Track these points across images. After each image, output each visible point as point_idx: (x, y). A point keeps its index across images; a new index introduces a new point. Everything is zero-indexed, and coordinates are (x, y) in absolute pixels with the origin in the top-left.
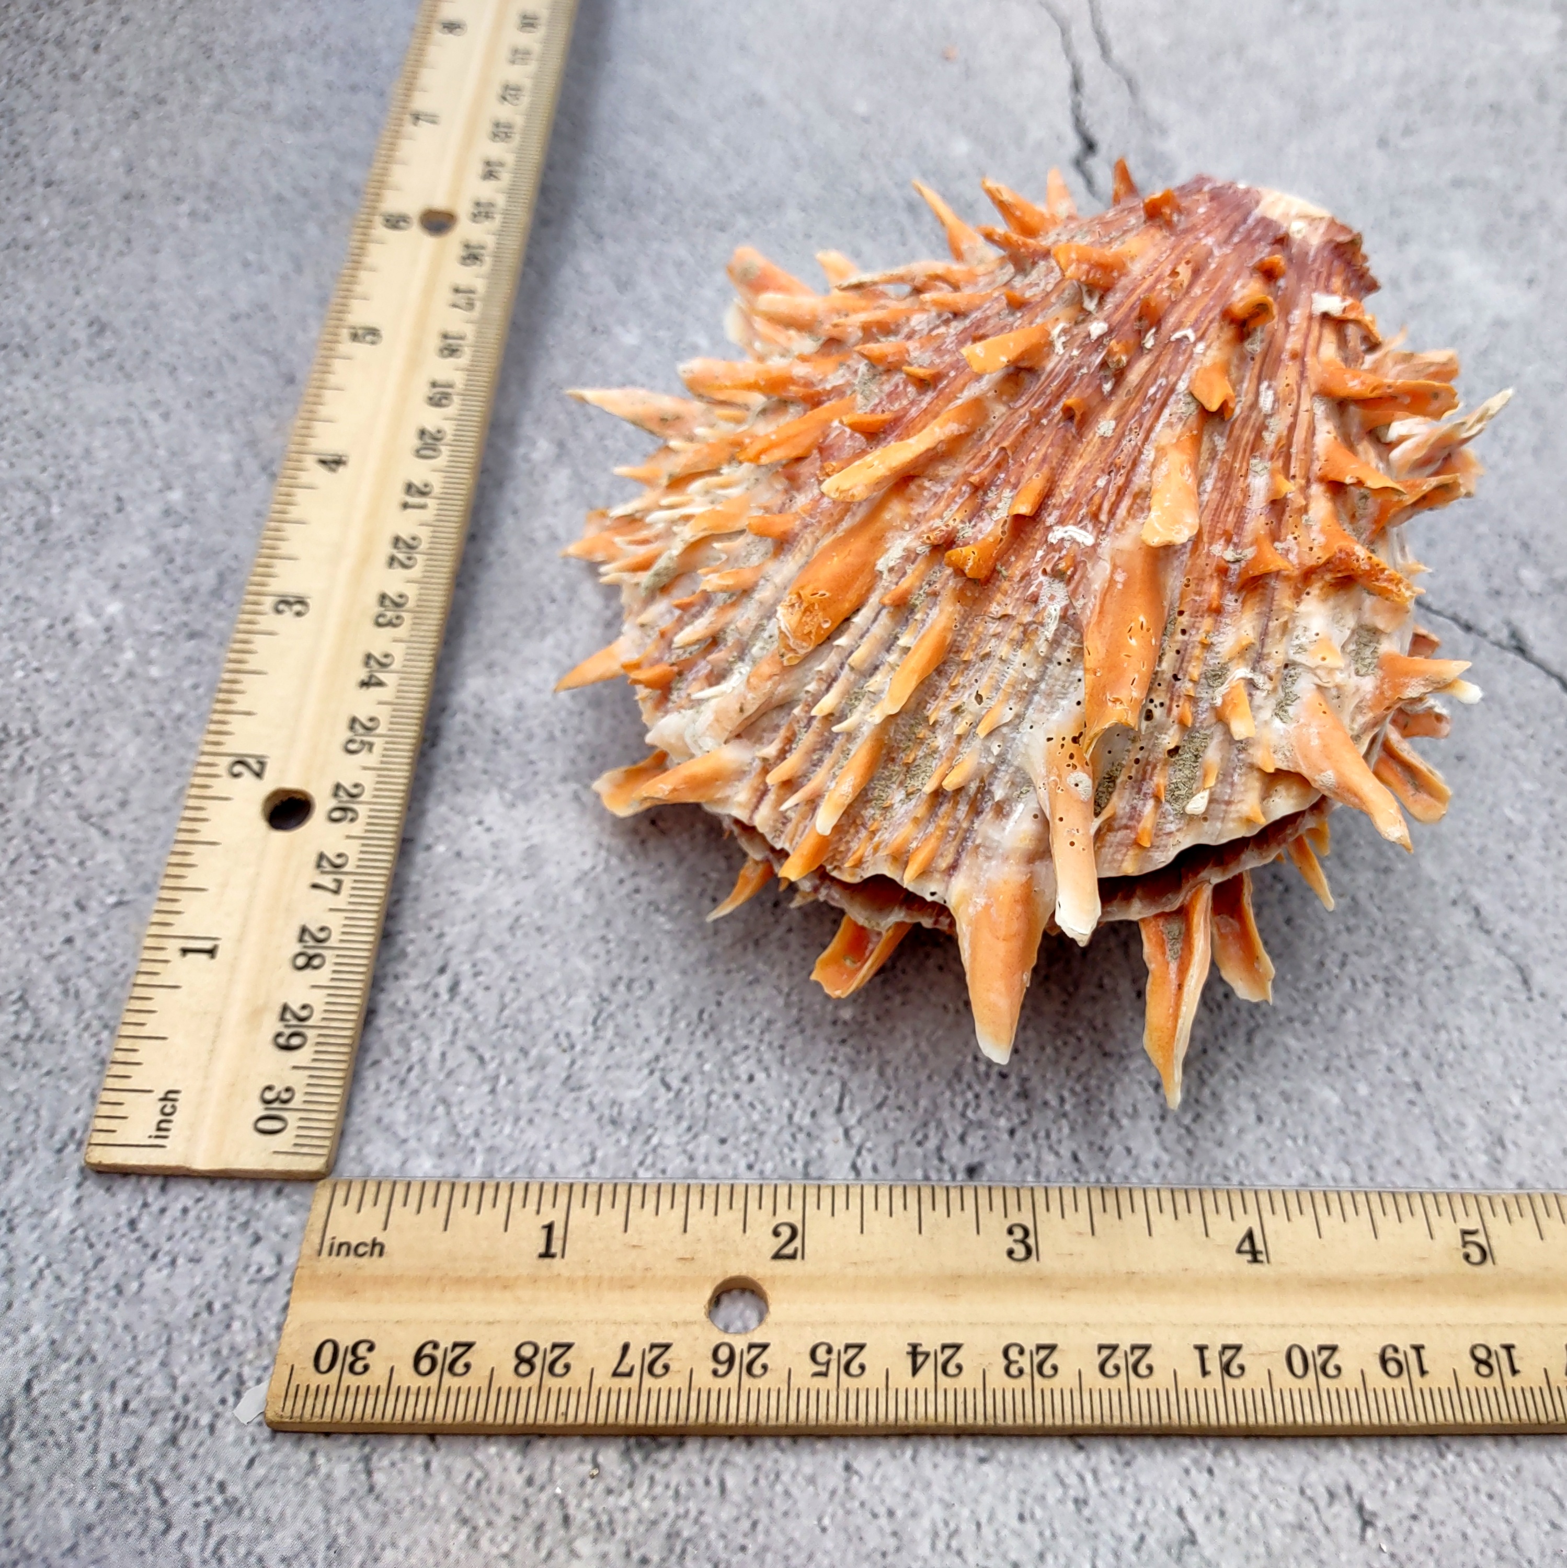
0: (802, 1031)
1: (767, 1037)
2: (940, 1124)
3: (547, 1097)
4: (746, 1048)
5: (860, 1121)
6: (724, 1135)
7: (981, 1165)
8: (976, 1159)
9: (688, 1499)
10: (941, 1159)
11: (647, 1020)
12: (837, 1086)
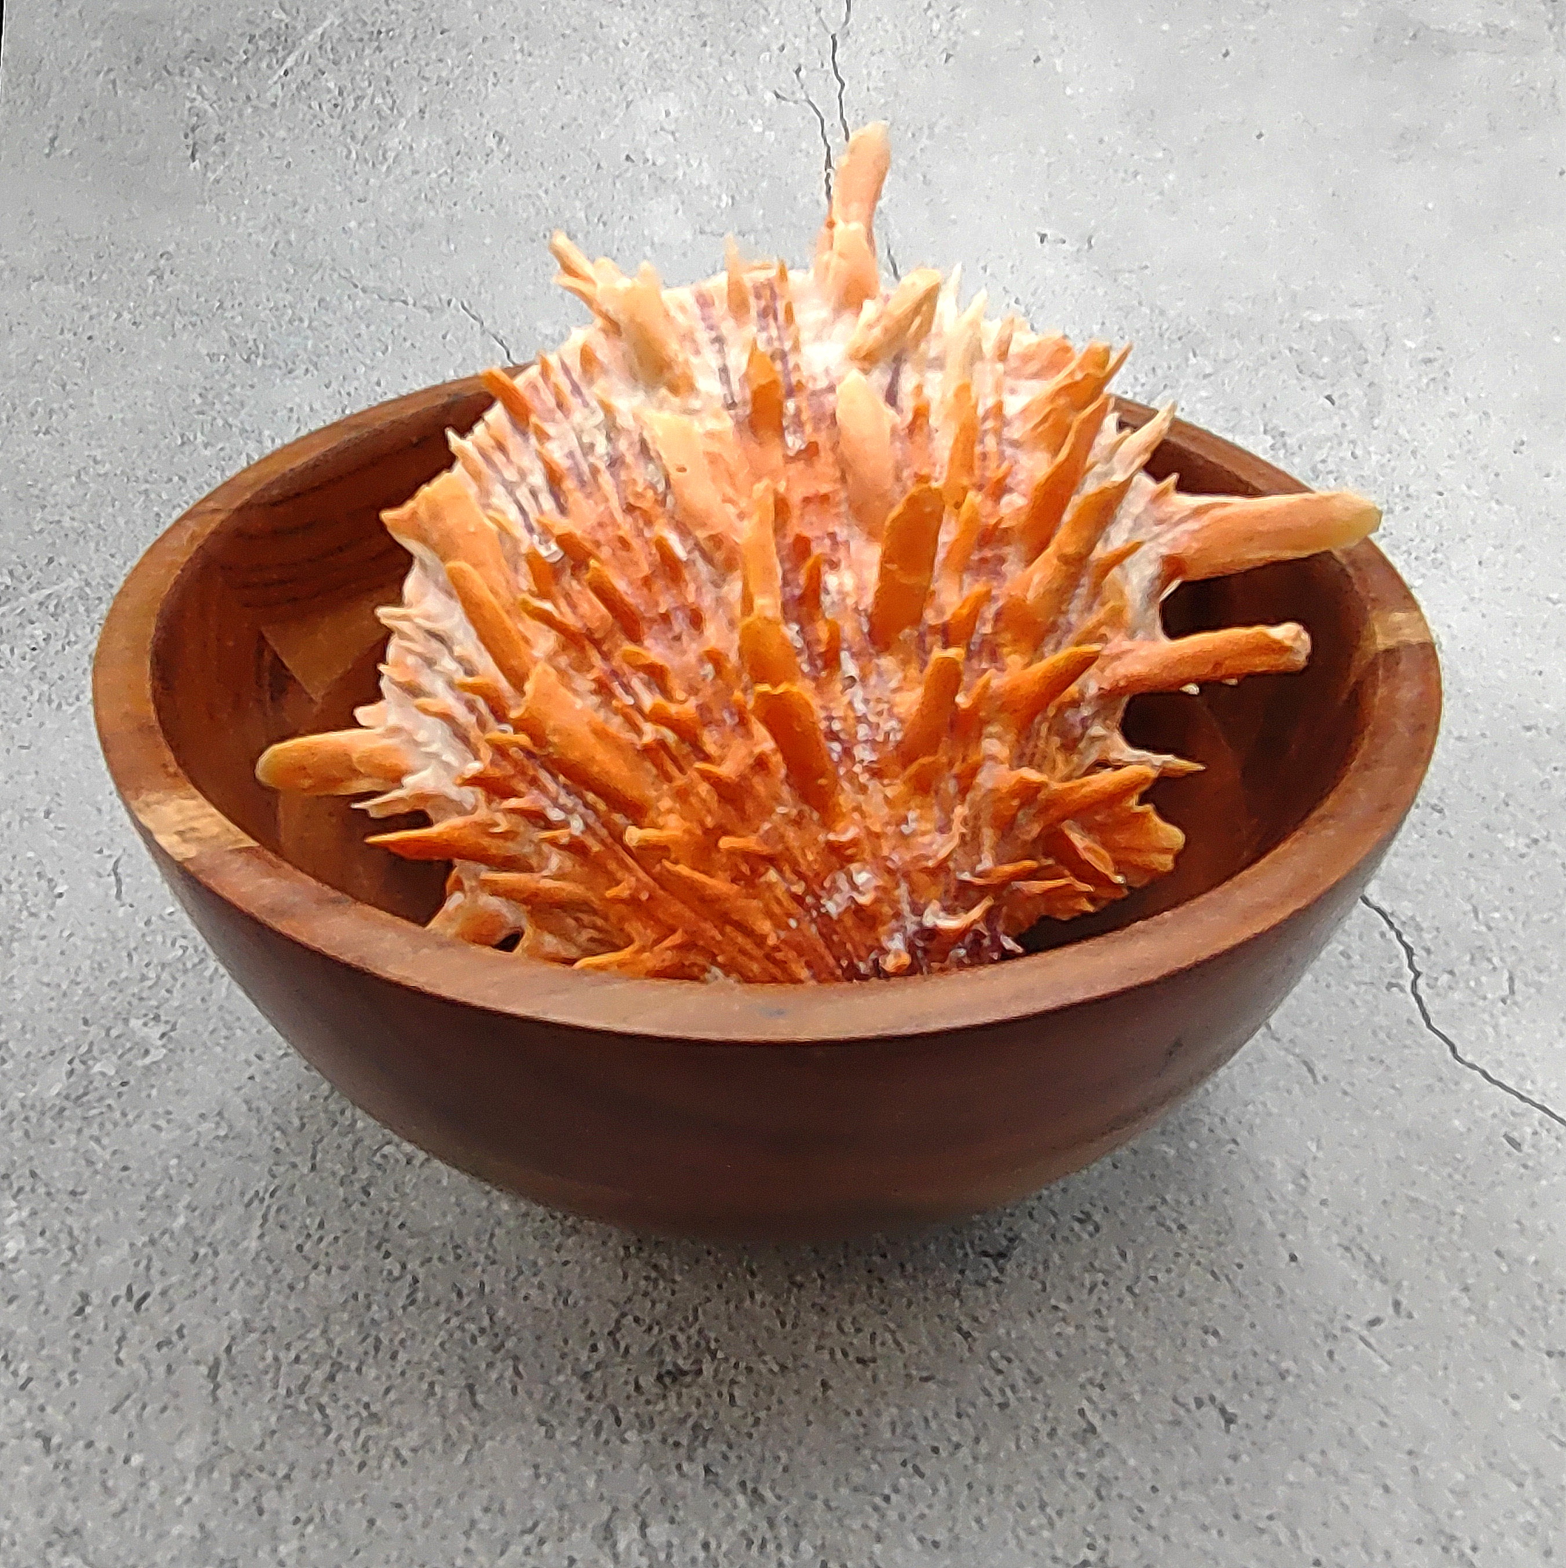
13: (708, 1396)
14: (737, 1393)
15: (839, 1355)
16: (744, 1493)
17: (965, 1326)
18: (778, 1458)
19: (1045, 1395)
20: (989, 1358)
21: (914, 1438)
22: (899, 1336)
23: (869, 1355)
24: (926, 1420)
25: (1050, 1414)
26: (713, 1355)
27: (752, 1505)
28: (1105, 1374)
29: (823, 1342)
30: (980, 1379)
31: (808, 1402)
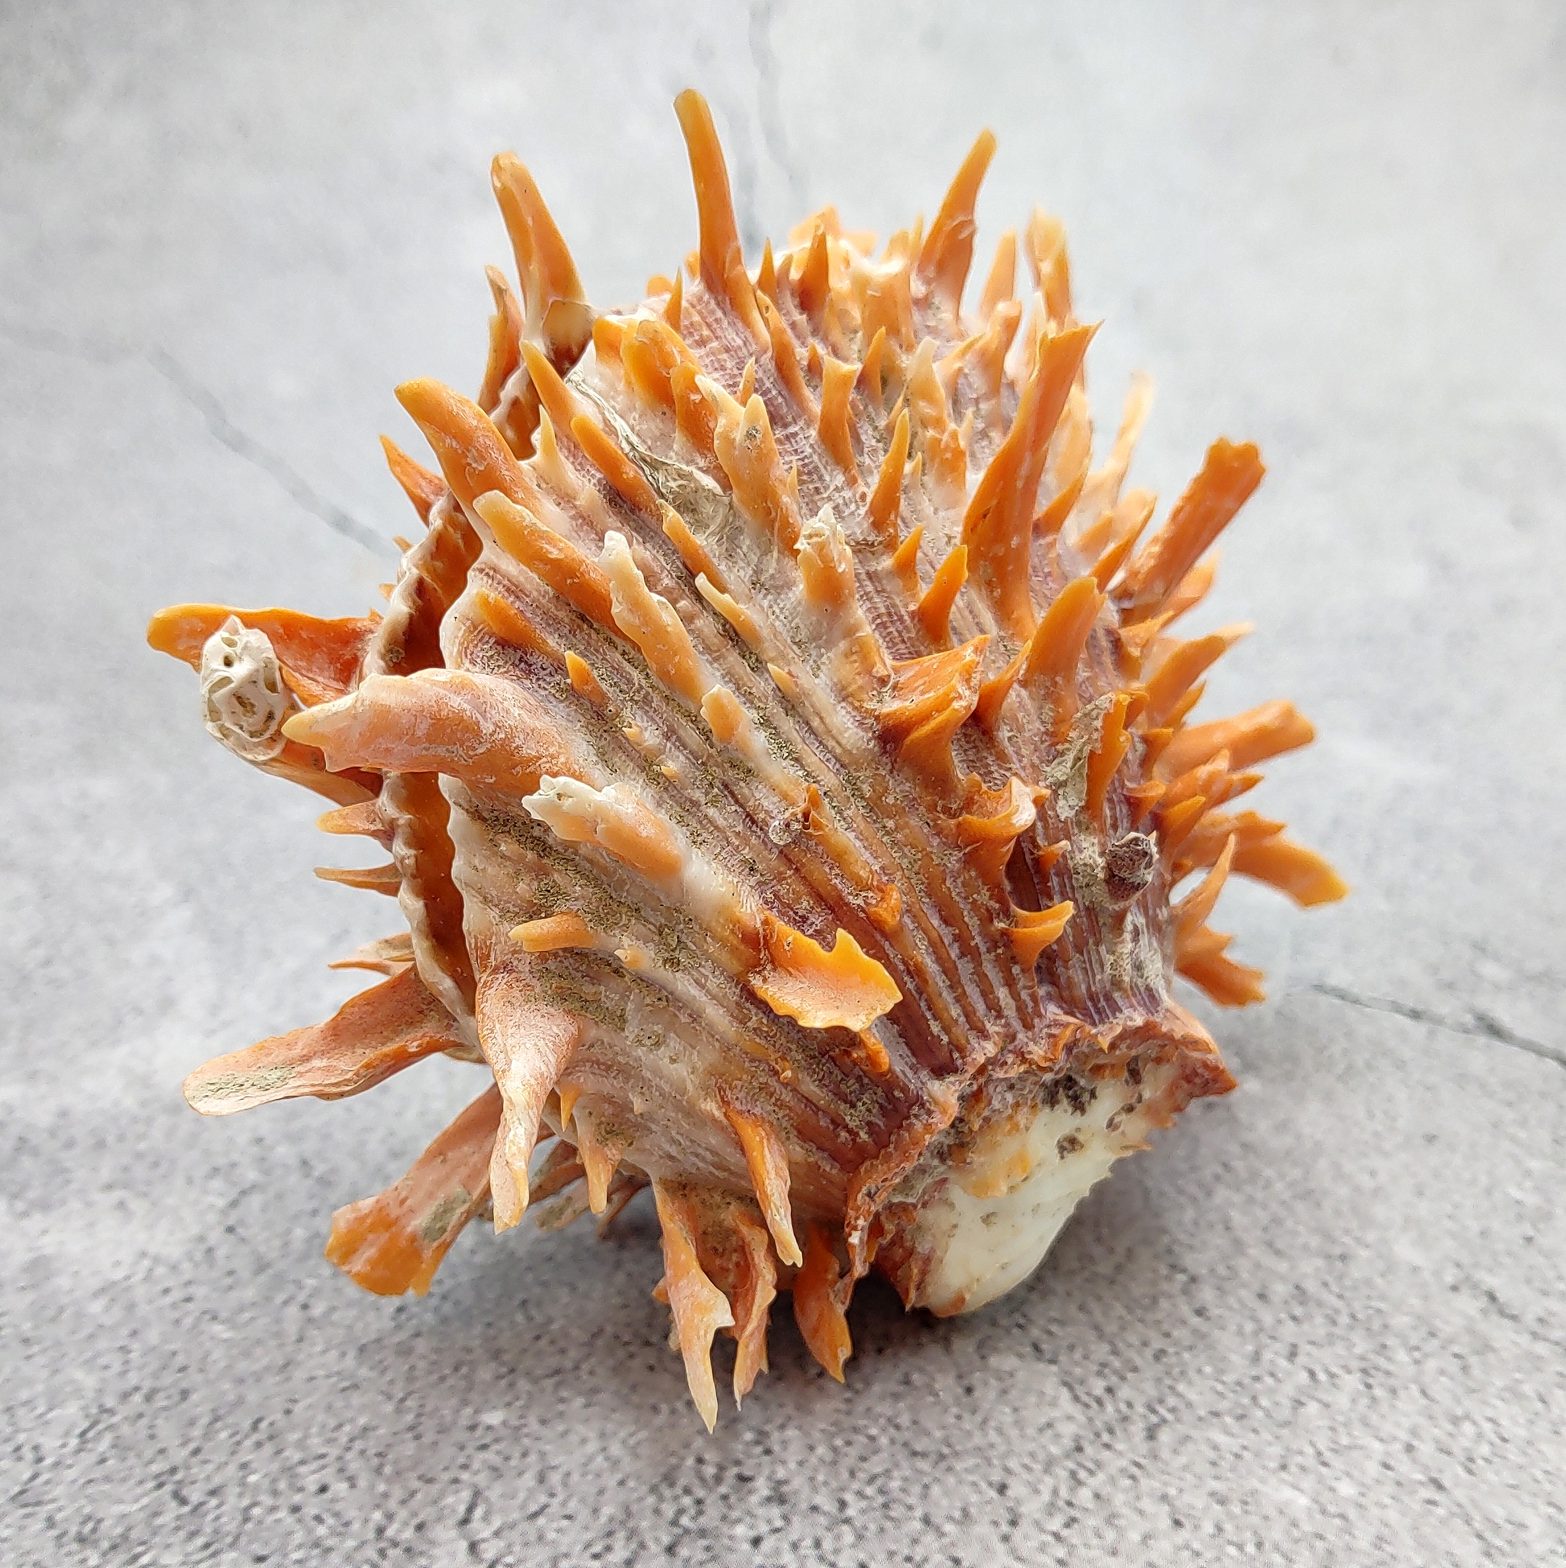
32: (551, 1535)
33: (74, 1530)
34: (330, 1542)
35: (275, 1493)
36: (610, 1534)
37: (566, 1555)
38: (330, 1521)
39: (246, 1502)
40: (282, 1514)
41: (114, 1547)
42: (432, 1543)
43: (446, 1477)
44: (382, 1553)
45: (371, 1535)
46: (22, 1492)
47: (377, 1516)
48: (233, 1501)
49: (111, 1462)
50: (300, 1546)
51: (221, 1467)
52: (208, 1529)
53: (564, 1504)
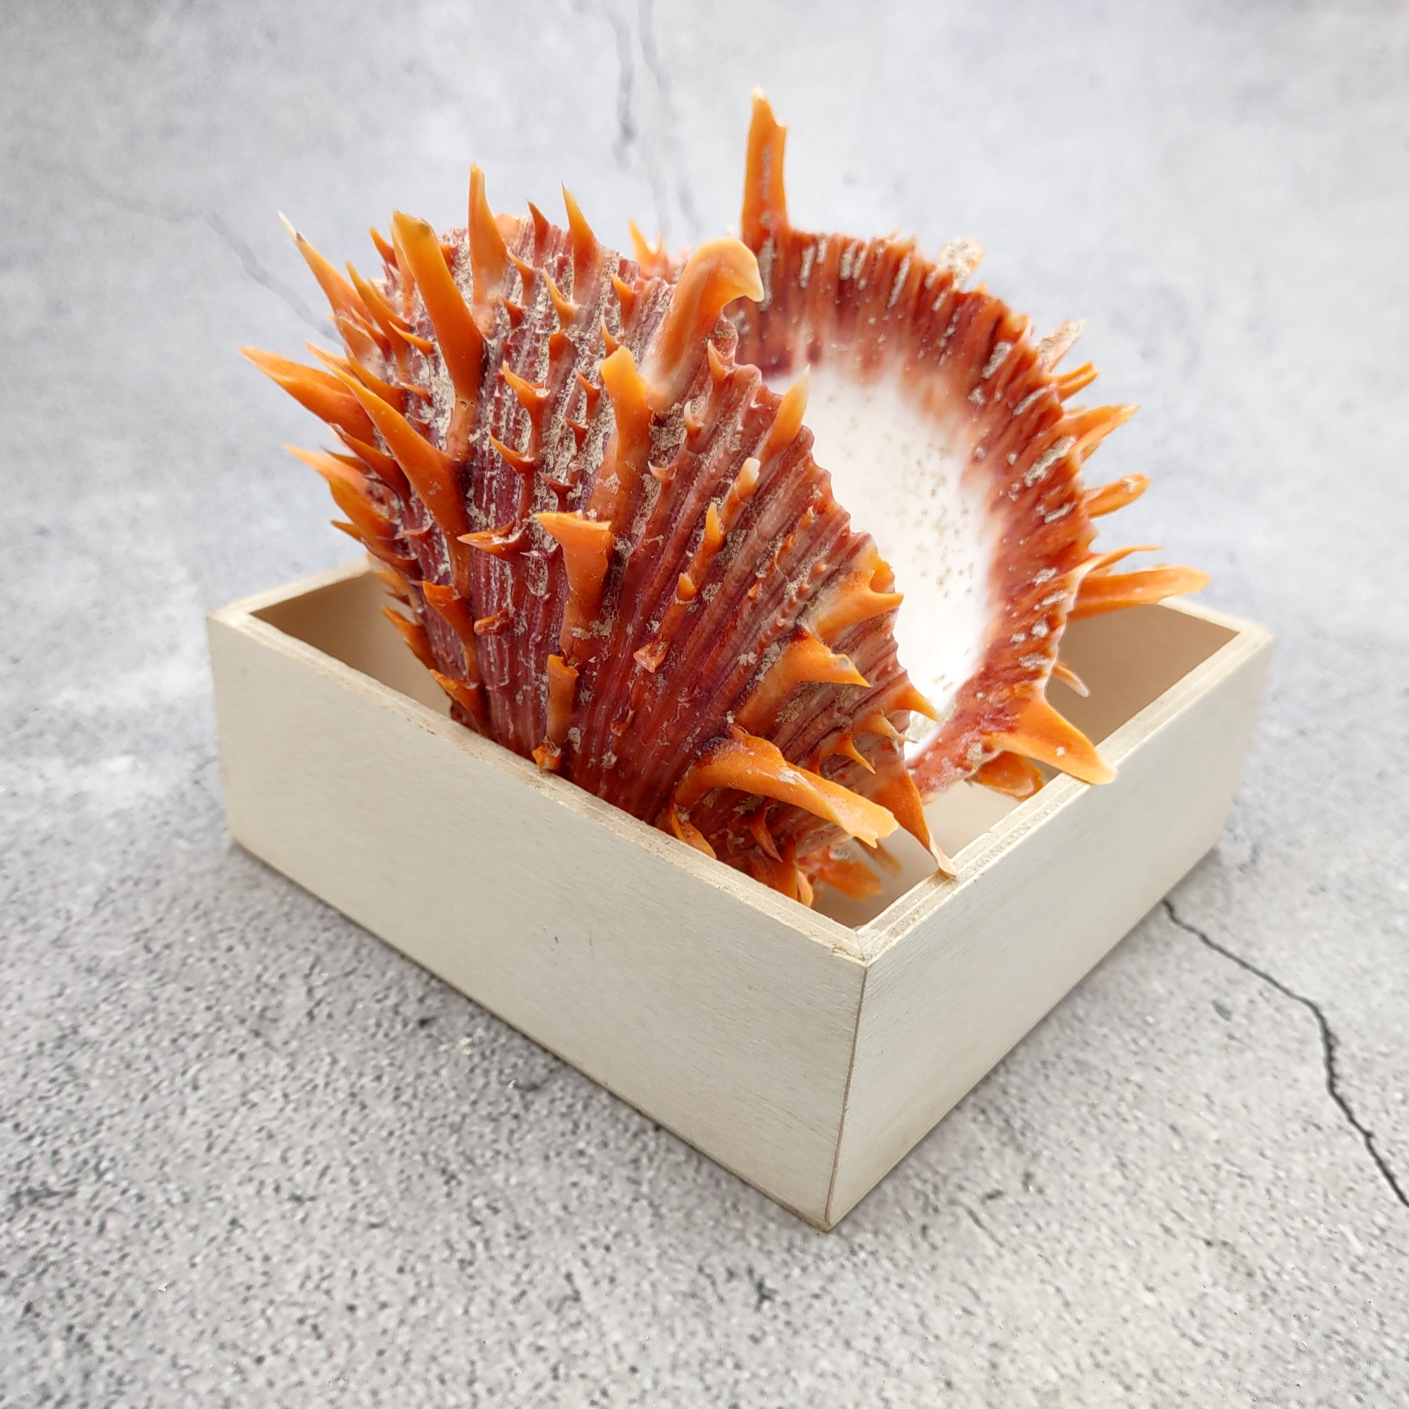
0: (289, 921)
1: (255, 923)
2: (402, 989)
3: (32, 950)
4: (232, 929)
5: (325, 984)
6: (190, 984)
7: (434, 1019)
8: (430, 1014)
9: (64, 1233)
10: (397, 1013)
11: (145, 906)
12: (311, 959)
13: (71, 1223)
14: (112, 1223)
15: (268, 1191)
16: (66, 1339)
17: (453, 1167)
18: (132, 1303)
19: (528, 1254)
20: (470, 1204)
21: (328, 1292)
22: (359, 1173)
23: (311, 1192)
24: (354, 1273)
25: (525, 1277)
26: (100, 1175)
27: (69, 1355)
28: (617, 1235)
29: (254, 1173)
30: (447, 1228)
31: (202, 1241)
32: (355, 987)
33: (85, 964)
34: (230, 982)
35: (202, 949)
36: (388, 988)
37: (362, 999)
38: (232, 969)
39: (185, 953)
40: (204, 963)
41: (107, 976)
42: (288, 986)
43: (302, 946)
44: (258, 991)
45: (253, 979)
46: (58, 939)
47: (259, 968)
48: (178, 953)
49: (111, 924)
50: (213, 983)
51: (173, 931)
52: (162, 968)
53: (366, 968)
